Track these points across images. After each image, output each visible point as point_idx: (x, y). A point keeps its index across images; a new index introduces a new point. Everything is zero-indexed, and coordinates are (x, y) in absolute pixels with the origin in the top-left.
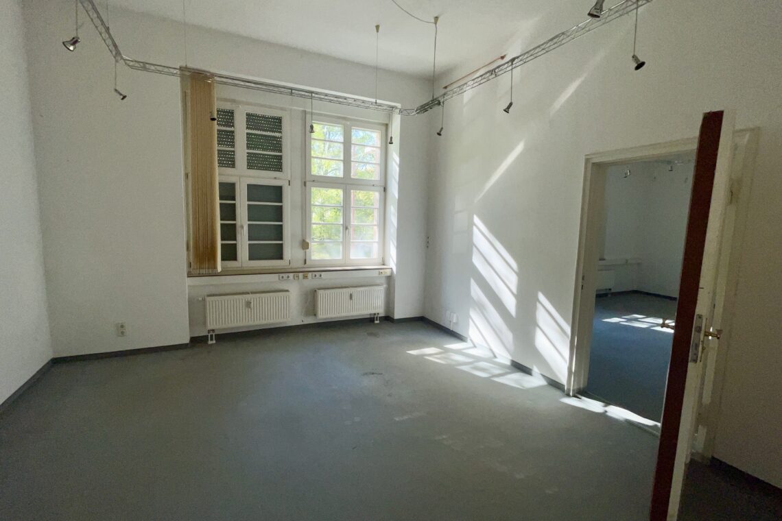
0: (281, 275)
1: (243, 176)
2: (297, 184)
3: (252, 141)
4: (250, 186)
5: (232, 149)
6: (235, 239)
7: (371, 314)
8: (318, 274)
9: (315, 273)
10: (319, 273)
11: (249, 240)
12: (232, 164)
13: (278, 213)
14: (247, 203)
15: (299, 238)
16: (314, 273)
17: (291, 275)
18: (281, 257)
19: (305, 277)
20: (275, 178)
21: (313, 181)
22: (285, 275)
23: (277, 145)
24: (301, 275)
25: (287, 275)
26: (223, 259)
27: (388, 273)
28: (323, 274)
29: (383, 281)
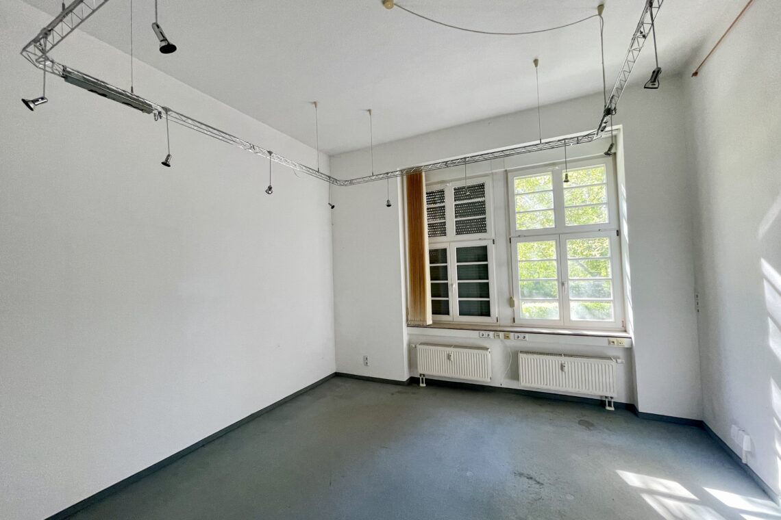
0: (482, 332)
1: (452, 242)
2: (502, 242)
3: (460, 211)
4: (458, 250)
5: (444, 221)
6: (448, 297)
7: (601, 397)
8: (521, 335)
9: (519, 334)
10: (523, 335)
11: (459, 297)
12: (444, 233)
13: (484, 272)
14: (457, 264)
15: (507, 296)
16: (517, 334)
17: (491, 334)
18: (488, 314)
19: (507, 337)
20: (480, 239)
21: (519, 236)
22: (486, 333)
23: (481, 209)
24: (501, 334)
25: (487, 332)
26: (434, 313)
27: (626, 343)
28: (527, 335)
29: (621, 354)
